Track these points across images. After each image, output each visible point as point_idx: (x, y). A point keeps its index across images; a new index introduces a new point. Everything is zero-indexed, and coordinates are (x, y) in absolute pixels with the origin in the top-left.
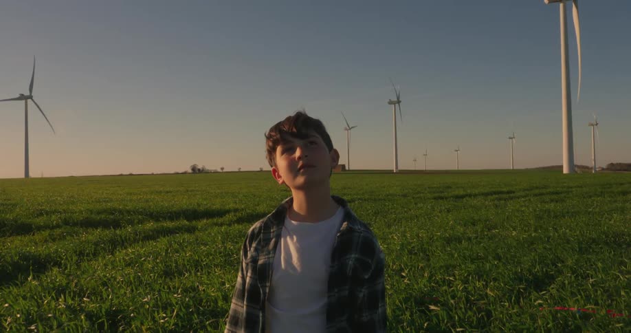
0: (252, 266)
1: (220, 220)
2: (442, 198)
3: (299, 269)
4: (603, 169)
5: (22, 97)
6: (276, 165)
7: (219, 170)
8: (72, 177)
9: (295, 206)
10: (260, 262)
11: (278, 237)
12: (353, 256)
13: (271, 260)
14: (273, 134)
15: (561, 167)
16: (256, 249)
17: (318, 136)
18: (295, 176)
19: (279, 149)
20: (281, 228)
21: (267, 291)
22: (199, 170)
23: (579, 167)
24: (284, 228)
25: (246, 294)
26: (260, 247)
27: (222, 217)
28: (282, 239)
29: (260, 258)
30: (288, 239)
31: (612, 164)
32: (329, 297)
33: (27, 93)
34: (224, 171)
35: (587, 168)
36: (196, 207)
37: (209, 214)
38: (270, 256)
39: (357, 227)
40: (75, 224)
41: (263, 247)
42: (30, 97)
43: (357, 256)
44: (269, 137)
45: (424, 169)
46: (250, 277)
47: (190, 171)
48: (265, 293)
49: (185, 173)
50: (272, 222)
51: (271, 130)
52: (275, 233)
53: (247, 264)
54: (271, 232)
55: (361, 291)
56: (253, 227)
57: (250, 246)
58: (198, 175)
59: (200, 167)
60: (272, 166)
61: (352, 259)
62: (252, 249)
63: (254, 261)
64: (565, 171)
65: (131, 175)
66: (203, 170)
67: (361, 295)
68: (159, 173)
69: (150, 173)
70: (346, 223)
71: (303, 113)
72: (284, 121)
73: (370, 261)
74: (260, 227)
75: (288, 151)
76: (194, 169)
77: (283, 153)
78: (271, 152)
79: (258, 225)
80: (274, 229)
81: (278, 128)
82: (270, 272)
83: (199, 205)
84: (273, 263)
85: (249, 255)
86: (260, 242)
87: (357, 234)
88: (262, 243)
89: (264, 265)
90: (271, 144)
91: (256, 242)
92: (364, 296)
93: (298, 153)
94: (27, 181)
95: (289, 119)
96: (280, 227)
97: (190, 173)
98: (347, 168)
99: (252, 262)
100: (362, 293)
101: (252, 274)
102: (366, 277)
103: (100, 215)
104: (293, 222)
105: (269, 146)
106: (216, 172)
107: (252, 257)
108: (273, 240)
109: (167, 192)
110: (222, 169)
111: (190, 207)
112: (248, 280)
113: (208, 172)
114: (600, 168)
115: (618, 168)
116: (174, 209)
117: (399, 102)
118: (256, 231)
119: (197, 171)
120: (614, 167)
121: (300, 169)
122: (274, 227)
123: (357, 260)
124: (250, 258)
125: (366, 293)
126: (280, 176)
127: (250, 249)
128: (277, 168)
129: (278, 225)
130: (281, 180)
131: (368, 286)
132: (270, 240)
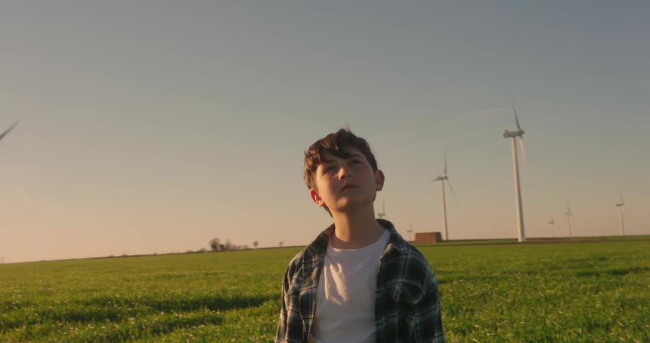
0: (293, 298)
1: (256, 310)
2: (590, 274)
3: (344, 297)
6: (315, 187)
7: (252, 246)
8: (43, 262)
9: (338, 233)
10: (302, 293)
11: (321, 266)
12: (400, 280)
13: (314, 290)
14: (313, 152)
16: (298, 281)
17: (363, 155)
18: (337, 198)
19: (320, 169)
20: (324, 257)
21: (310, 323)
22: (222, 246)
24: (326, 257)
25: (287, 330)
26: (301, 279)
27: (258, 306)
28: (325, 268)
29: (302, 289)
30: (331, 267)
32: (378, 325)
34: (259, 246)
36: (220, 293)
37: (240, 303)
38: (313, 285)
39: (404, 249)
40: (57, 318)
41: (305, 278)
43: (405, 280)
44: (308, 156)
46: (292, 311)
47: (209, 248)
48: (307, 326)
49: (202, 252)
50: (313, 251)
51: (311, 148)
52: (317, 263)
53: (289, 298)
54: (312, 262)
55: (412, 319)
56: (294, 259)
57: (291, 279)
58: (222, 253)
59: (223, 242)
60: (310, 188)
61: (398, 284)
62: (293, 281)
63: (296, 292)
65: (125, 256)
66: (228, 246)
67: (413, 324)
68: (164, 253)
69: (152, 253)
70: (390, 245)
71: (347, 130)
72: (325, 139)
73: (419, 285)
74: (301, 259)
75: (330, 170)
76: (214, 246)
77: (324, 172)
78: (311, 172)
79: (299, 257)
80: (316, 259)
81: (318, 146)
82: (314, 304)
83: (224, 291)
84: (316, 294)
85: (290, 287)
86: (301, 273)
87: (404, 257)
88: (303, 274)
89: (306, 296)
90: (310, 163)
91: (298, 273)
92: (416, 324)
93: (341, 173)
95: (330, 136)
96: (322, 255)
97: (209, 252)
98: (444, 238)
99: (292, 294)
100: (414, 321)
101: (293, 307)
103: (89, 307)
104: (336, 250)
105: (309, 166)
106: (247, 249)
107: (294, 289)
108: (316, 269)
109: (179, 277)
110: (256, 244)
112: (289, 314)
113: (235, 250)
116: (191, 298)
118: (297, 263)
119: (219, 249)
121: (343, 190)
122: (316, 256)
123: (404, 284)
124: (292, 290)
125: (417, 322)
126: (319, 199)
127: (291, 282)
128: (317, 190)
129: (320, 253)
130: (321, 203)
131: (420, 314)
132: (312, 270)
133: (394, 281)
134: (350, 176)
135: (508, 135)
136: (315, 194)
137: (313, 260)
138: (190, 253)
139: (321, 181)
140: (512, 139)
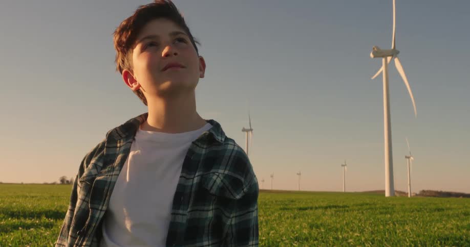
2: (286, 209)
4: (417, 195)
9: (150, 121)
11: (126, 153)
12: (221, 171)
13: (114, 178)
15: (384, 192)
16: (95, 167)
20: (132, 143)
22: (68, 181)
23: (397, 192)
26: (100, 164)
29: (99, 175)
31: (424, 191)
35: (404, 193)
36: (58, 208)
38: (114, 173)
41: (105, 164)
43: (226, 172)
45: (271, 189)
47: (59, 182)
49: (54, 184)
50: (120, 135)
52: (122, 149)
54: (117, 147)
55: (228, 217)
57: (88, 164)
58: (67, 186)
59: (68, 179)
60: (124, 69)
61: (218, 175)
62: (90, 166)
63: (92, 178)
64: (387, 194)
66: (71, 182)
68: (28, 183)
76: (63, 181)
77: (143, 50)
80: (122, 144)
84: (115, 181)
85: (86, 172)
88: (104, 159)
89: (103, 182)
91: (96, 158)
96: (130, 140)
97: (58, 184)
101: (84, 195)
102: (238, 197)
107: (90, 175)
108: (120, 156)
109: (33, 197)
111: (53, 209)
114: (414, 193)
115: (428, 194)
119: (66, 182)
120: (424, 193)
121: (165, 69)
122: (122, 141)
123: (226, 176)
124: (87, 176)
125: (233, 223)
126: (133, 81)
127: (87, 167)
128: (132, 72)
129: (127, 138)
130: (134, 86)
131: (238, 214)
132: (116, 155)
133: (213, 171)
134: (175, 54)
135: (244, 130)
136: (128, 77)
137: (118, 145)
138: (46, 184)
139: (138, 60)
140: (246, 133)
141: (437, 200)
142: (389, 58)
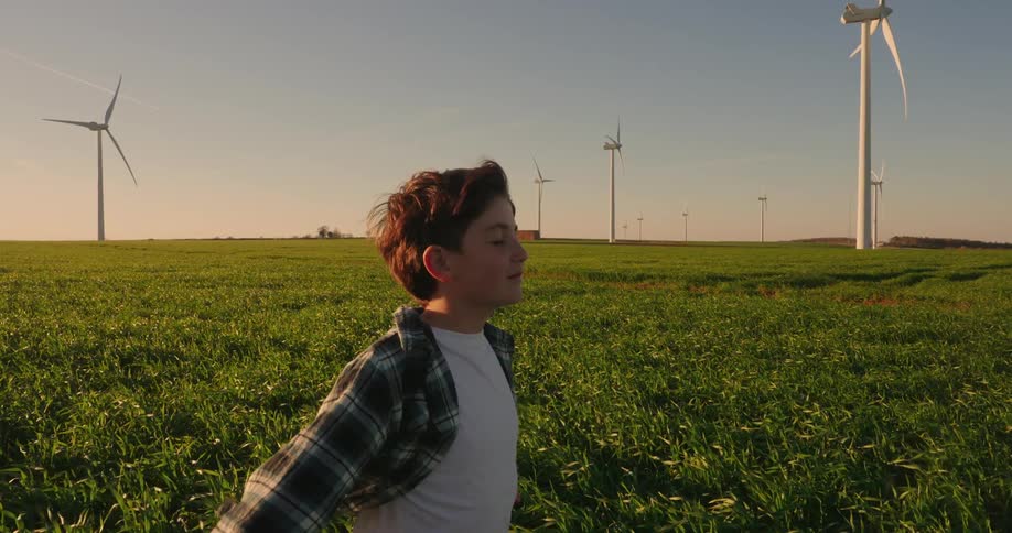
4: (885, 245)
5: (93, 126)
7: (364, 236)
22: (330, 234)
31: (897, 238)
33: (101, 121)
42: (105, 127)
45: (638, 239)
47: (316, 235)
49: (307, 238)
58: (330, 240)
59: (331, 230)
64: (859, 246)
66: (336, 234)
76: (322, 233)
94: (102, 245)
97: (316, 238)
114: (882, 242)
115: (904, 243)
117: (619, 147)
119: (328, 236)
120: (899, 242)
121: (512, 276)
138: (295, 239)
141: (918, 253)
142: (874, 23)
